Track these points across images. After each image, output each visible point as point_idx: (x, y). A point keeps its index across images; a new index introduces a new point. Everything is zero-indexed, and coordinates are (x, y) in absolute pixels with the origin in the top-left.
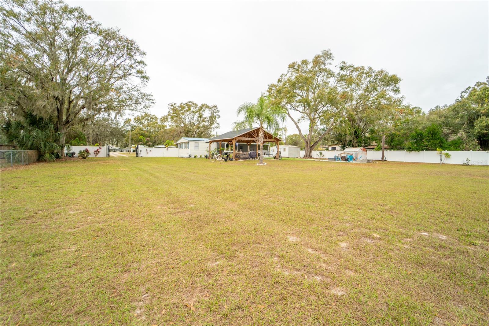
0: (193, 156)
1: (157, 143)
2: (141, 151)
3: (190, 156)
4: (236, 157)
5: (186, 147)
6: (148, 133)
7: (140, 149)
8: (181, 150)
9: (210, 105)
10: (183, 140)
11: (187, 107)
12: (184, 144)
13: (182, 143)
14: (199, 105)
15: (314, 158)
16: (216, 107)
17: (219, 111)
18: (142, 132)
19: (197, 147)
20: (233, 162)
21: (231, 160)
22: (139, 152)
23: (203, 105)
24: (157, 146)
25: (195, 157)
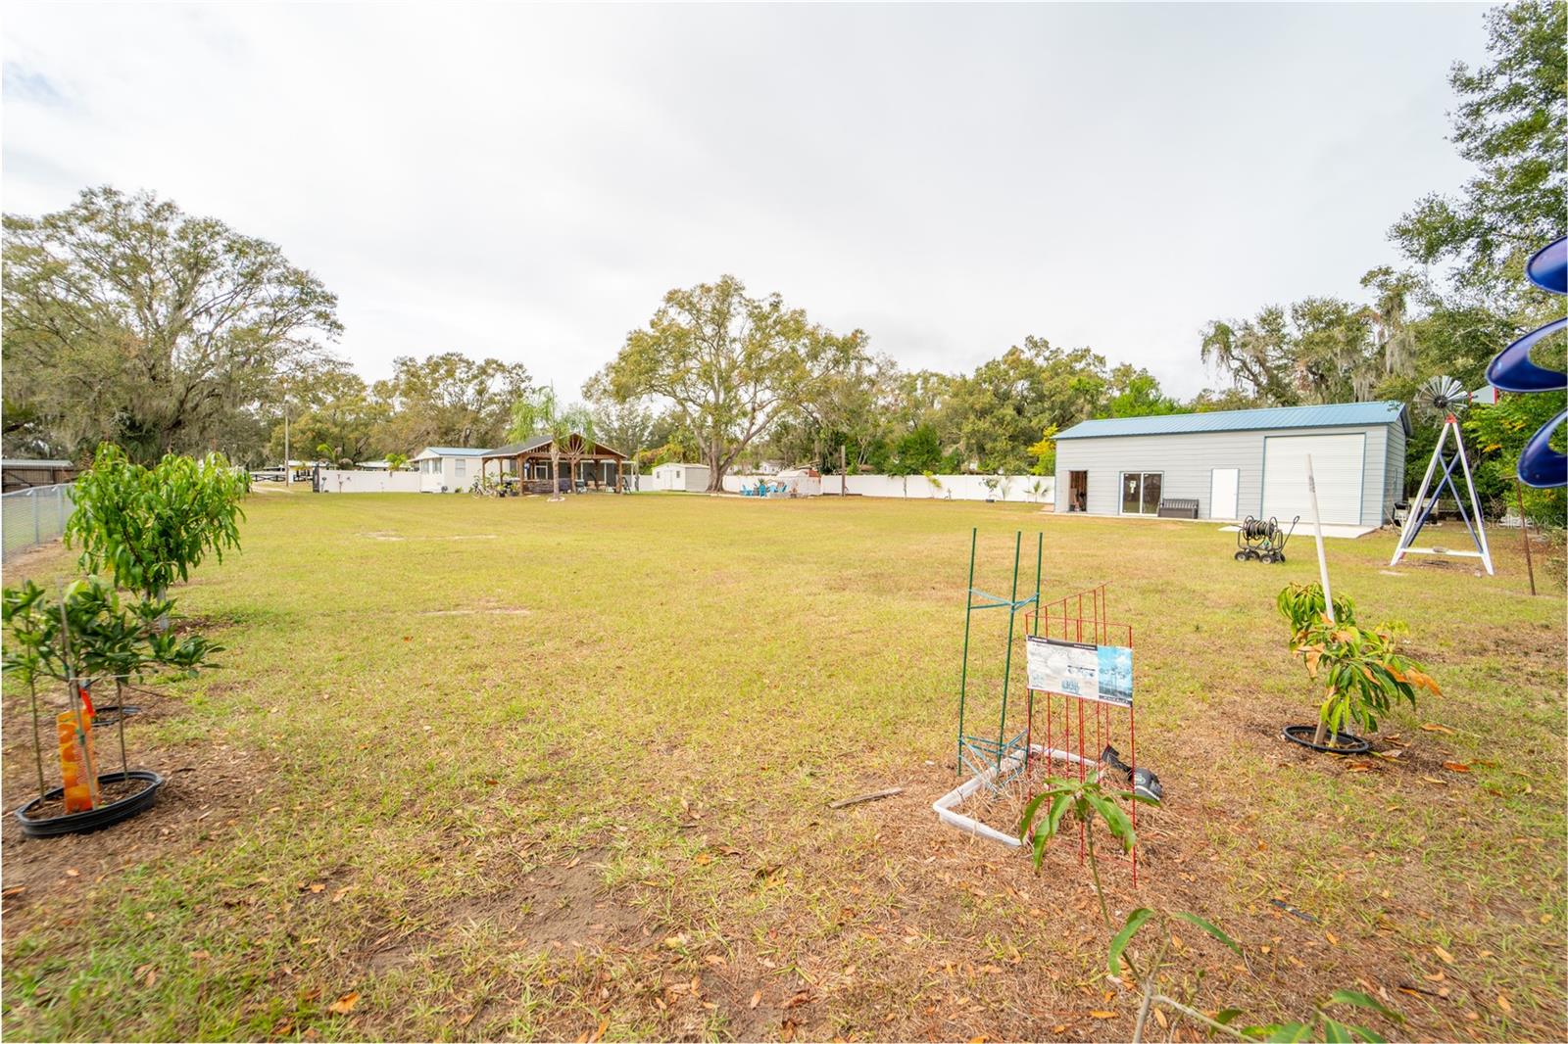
0: (451, 490)
1: (365, 456)
2: (324, 479)
3: (444, 489)
4: (526, 489)
5: (436, 469)
6: (336, 430)
7: (322, 473)
8: (425, 476)
9: (508, 363)
10: (428, 453)
11: (447, 364)
12: (431, 462)
13: (428, 460)
14: (480, 362)
15: (726, 492)
16: (521, 367)
17: (530, 379)
18: (319, 425)
19: (460, 470)
20: (520, 498)
21: (515, 494)
22: (321, 482)
23: (488, 362)
24: (364, 464)
25: (457, 491)
